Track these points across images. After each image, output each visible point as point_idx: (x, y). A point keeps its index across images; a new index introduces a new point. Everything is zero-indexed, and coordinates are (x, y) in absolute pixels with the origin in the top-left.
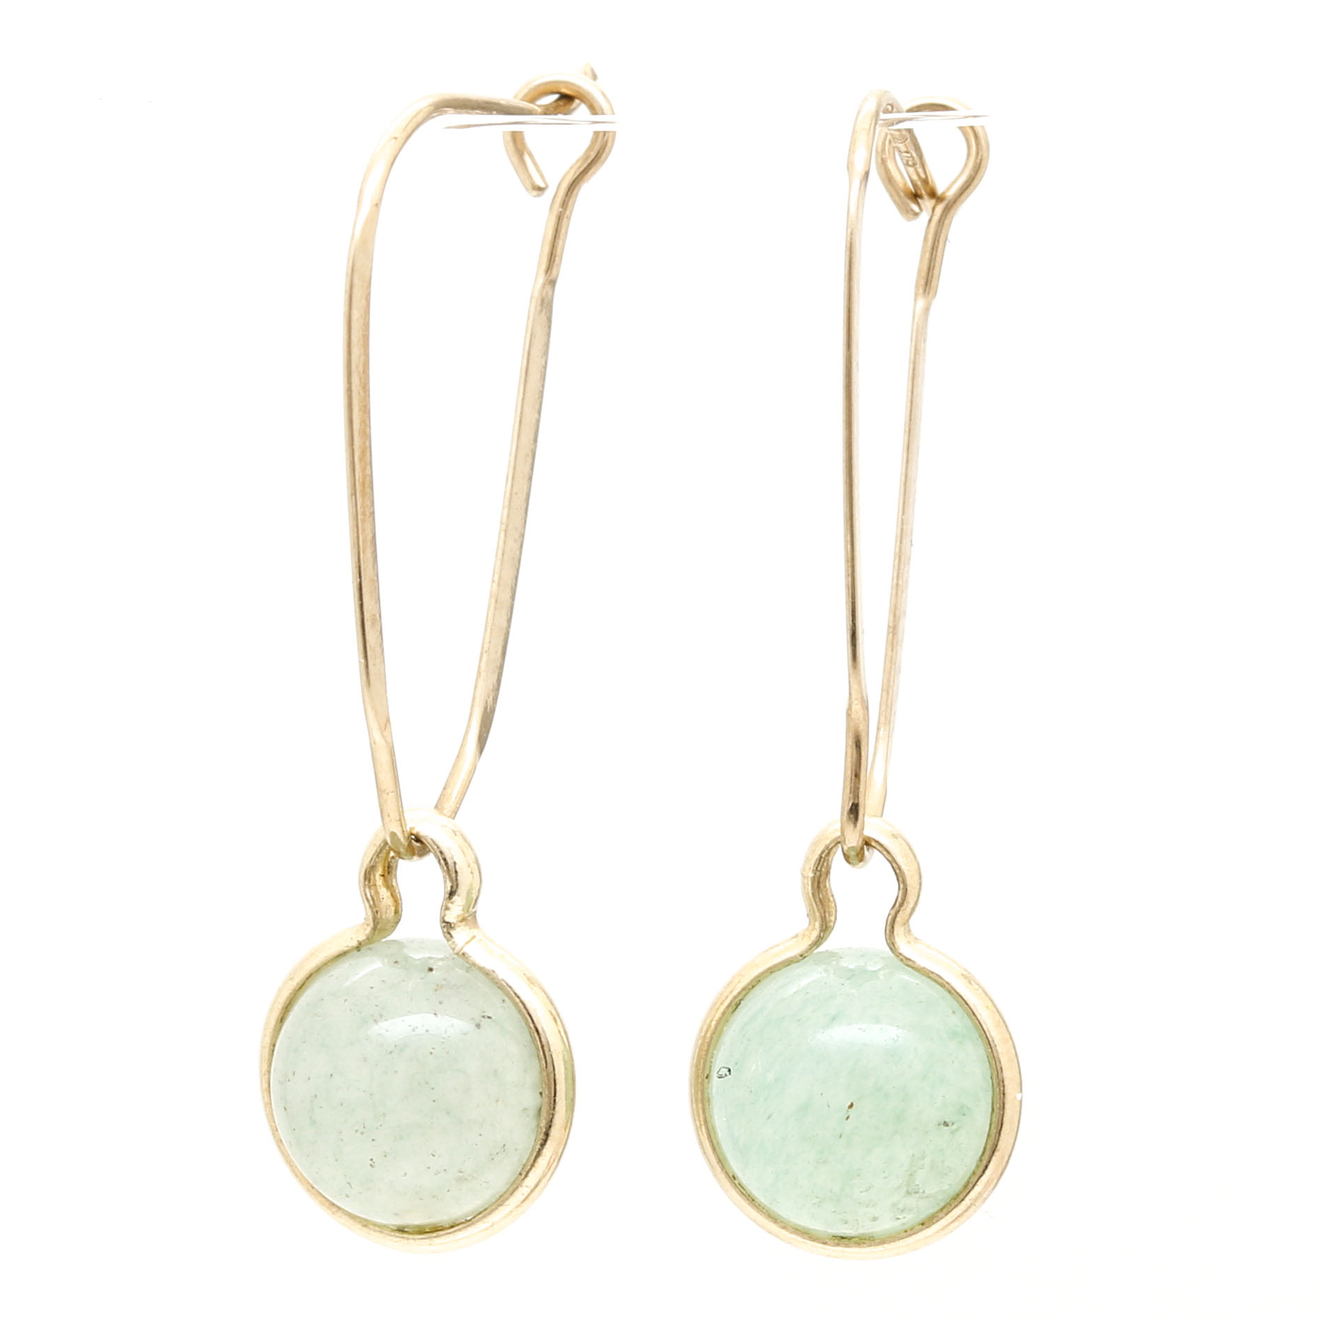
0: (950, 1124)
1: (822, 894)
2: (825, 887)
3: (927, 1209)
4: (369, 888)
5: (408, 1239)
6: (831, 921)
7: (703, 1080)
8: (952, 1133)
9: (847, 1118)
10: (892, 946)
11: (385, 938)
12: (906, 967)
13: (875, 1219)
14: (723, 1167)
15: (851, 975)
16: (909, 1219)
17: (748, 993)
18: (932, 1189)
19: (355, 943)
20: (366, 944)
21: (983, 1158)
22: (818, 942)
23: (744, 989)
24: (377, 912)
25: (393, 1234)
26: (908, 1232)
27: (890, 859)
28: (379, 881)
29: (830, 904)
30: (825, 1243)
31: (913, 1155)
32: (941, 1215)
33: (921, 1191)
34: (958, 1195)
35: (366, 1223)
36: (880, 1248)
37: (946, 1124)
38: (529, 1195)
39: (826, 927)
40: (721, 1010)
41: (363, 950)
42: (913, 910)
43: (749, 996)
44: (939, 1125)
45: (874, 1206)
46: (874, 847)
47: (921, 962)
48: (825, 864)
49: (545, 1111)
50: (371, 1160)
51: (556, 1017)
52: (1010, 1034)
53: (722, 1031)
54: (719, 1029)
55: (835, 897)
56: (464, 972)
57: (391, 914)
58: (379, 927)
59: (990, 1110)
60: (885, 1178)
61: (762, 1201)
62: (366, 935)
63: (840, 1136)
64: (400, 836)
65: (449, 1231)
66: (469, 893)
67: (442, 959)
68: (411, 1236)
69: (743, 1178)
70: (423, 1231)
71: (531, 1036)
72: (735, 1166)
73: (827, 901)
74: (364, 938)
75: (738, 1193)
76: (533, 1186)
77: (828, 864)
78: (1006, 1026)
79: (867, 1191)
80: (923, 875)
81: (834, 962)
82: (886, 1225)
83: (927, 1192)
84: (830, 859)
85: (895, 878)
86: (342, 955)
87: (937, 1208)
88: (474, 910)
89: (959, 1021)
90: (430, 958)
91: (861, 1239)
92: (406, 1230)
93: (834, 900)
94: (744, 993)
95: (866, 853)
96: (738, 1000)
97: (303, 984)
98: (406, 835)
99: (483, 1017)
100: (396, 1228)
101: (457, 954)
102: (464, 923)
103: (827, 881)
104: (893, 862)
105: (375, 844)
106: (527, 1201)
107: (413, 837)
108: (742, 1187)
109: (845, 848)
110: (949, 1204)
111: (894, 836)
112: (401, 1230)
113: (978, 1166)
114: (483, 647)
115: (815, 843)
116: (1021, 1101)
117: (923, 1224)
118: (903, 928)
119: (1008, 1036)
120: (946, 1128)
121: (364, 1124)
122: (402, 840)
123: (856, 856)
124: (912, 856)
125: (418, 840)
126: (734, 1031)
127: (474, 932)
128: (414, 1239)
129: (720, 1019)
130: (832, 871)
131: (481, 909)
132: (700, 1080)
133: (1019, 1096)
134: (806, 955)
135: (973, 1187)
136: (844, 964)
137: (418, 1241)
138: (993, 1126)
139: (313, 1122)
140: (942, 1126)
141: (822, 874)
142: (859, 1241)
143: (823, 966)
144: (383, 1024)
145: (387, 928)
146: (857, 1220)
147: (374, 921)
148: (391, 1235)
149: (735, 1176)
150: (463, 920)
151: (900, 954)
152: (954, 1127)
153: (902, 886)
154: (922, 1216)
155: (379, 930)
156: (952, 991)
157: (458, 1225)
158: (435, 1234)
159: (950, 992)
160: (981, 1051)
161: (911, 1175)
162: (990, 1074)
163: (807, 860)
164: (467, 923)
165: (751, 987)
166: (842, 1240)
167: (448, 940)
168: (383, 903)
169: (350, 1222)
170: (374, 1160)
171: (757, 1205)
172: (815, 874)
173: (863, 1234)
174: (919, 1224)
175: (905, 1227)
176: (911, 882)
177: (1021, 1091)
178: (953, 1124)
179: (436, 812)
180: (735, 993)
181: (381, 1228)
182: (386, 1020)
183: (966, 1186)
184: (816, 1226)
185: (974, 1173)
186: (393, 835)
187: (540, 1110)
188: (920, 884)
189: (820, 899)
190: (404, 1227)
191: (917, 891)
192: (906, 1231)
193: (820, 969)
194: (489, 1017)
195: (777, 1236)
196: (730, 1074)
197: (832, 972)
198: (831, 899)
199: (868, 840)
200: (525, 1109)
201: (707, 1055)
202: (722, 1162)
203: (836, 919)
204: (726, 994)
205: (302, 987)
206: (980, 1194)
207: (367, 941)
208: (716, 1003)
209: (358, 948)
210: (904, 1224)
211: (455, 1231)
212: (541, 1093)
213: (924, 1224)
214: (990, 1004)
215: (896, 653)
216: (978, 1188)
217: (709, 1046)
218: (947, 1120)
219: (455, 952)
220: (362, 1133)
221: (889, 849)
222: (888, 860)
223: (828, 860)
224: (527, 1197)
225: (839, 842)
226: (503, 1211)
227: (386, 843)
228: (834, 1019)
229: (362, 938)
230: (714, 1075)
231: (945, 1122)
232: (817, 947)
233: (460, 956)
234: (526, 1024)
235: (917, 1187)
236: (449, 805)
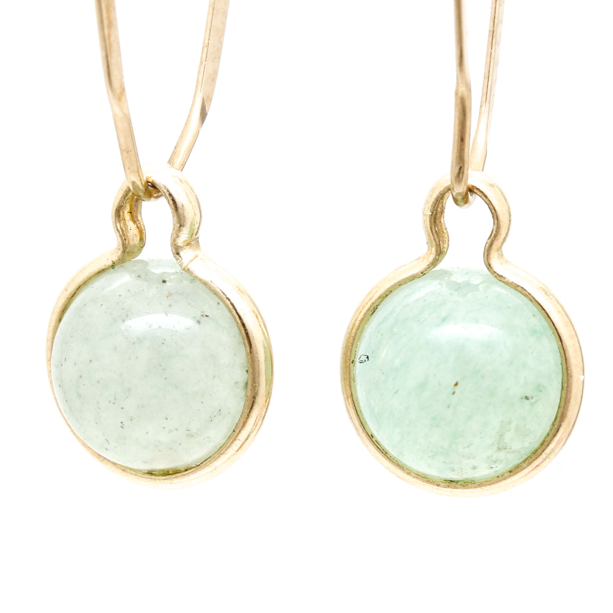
0: (530, 398)
1: (438, 228)
2: (441, 222)
3: (514, 460)
4: (120, 222)
5: (155, 480)
6: (444, 248)
7: (350, 364)
8: (532, 404)
9: (454, 393)
10: (489, 266)
11: (134, 258)
12: (499, 282)
13: (474, 468)
14: (364, 428)
15: (458, 287)
16: (501, 468)
17: (383, 300)
18: (517, 445)
19: (110, 263)
20: (119, 263)
21: (555, 423)
22: (434, 263)
23: (379, 297)
24: (125, 240)
25: (144, 476)
26: (500, 478)
27: (487, 201)
28: (127, 216)
29: (444, 235)
30: (438, 485)
31: (502, 421)
32: (524, 465)
33: (509, 447)
34: (536, 450)
35: (124, 469)
36: (479, 489)
37: (527, 398)
38: (242, 446)
39: (440, 252)
40: (362, 314)
41: (116, 268)
42: (505, 239)
43: (383, 303)
44: (522, 398)
45: (474, 458)
46: (476, 193)
47: (511, 278)
48: (440, 206)
49: (250, 384)
50: (122, 423)
51: (258, 315)
52: (575, 332)
53: (363, 329)
54: (361, 326)
55: (448, 230)
56: (189, 283)
57: (136, 240)
58: (127, 250)
59: (561, 388)
60: (481, 438)
61: (393, 454)
62: (118, 257)
63: (449, 407)
64: (139, 183)
65: (184, 473)
66: (192, 224)
67: (173, 274)
68: (157, 478)
69: (378, 437)
70: (167, 473)
71: (239, 329)
72: (372, 428)
73: (442, 233)
74: (117, 259)
75: (375, 448)
76: (244, 440)
77: (442, 206)
78: (573, 326)
79: (468, 447)
80: (512, 213)
81: (446, 278)
82: (483, 472)
83: (514, 448)
84: (444, 203)
85: (491, 216)
86: (101, 272)
87: (522, 460)
88: (197, 236)
89: (539, 321)
90: (164, 273)
91: (465, 483)
92: (153, 473)
93: (447, 232)
94: (380, 300)
95: (470, 197)
96: (375, 305)
97: (75, 293)
98: (143, 183)
99: (202, 316)
100: (146, 472)
101: (184, 269)
102: (189, 247)
103: (442, 217)
104: (490, 204)
105: (122, 190)
106: (240, 451)
107: (150, 184)
108: (378, 444)
109: (454, 194)
110: (530, 457)
111: (492, 185)
112: (151, 473)
113: (551, 429)
114: (204, 43)
115: (433, 190)
116: (583, 381)
117: (510, 472)
118: (497, 253)
119: (574, 333)
120: (527, 401)
121: (115, 397)
122: (141, 187)
123: (464, 200)
124: (503, 199)
125: (154, 186)
126: (372, 328)
127: (197, 252)
128: (159, 479)
129: (362, 319)
130: (446, 211)
131: (201, 235)
132: (348, 364)
133: (582, 378)
134: (425, 272)
135: (548, 445)
136: (453, 278)
137: (162, 480)
138: (562, 400)
139: (79, 396)
140: (524, 400)
141: (438, 213)
142: (464, 484)
143: (438, 281)
144: (128, 323)
145: (134, 251)
146: (462, 469)
147: (123, 246)
148: (143, 477)
149: (373, 435)
150: (188, 244)
151: (495, 272)
152: (533, 400)
153: (496, 222)
154: (510, 466)
155: (128, 253)
156: (533, 300)
157: (191, 469)
158: (174, 476)
159: (531, 300)
160: (554, 344)
161: (501, 435)
162: (560, 361)
163: (427, 202)
164: (190, 247)
165: (385, 296)
166: (451, 483)
167: (177, 259)
168: (131, 233)
169: (114, 468)
170: (124, 423)
171: (389, 457)
172: (432, 212)
173: (467, 479)
174: (508, 472)
175: (497, 474)
176: (503, 218)
177: (584, 375)
178: (532, 398)
179: (169, 165)
180: (373, 300)
181: (136, 472)
182: (130, 319)
183: (542, 444)
184: (432, 472)
185: (548, 434)
186: (133, 183)
187: (247, 384)
188: (510, 220)
189: (436, 231)
190: (152, 471)
191: (507, 225)
192: (498, 477)
193: (436, 282)
194: (207, 316)
195: (403, 479)
196: (368, 360)
197: (445, 285)
198: (445, 231)
199: (471, 188)
200: (236, 383)
201: (352, 346)
202: (363, 424)
203: (448, 246)
204: (366, 301)
205: (73, 295)
206: (553, 450)
207: (118, 261)
208: (360, 307)
209: (113, 266)
210: (496, 472)
211: (188, 474)
212: (247, 371)
213: (512, 472)
214: (560, 309)
215: (495, 50)
216: (552, 446)
217: (354, 339)
218: (527, 395)
219: (183, 268)
220: (114, 403)
221: (486, 194)
222: (486, 202)
223: (443, 202)
224: (240, 447)
225: (449, 189)
226: (223, 458)
227: (130, 190)
228: (444, 320)
229: (115, 259)
230: (357, 361)
231: (526, 397)
232: (434, 267)
233: (186, 271)
234: (235, 320)
235: (506, 444)
236: (178, 161)
